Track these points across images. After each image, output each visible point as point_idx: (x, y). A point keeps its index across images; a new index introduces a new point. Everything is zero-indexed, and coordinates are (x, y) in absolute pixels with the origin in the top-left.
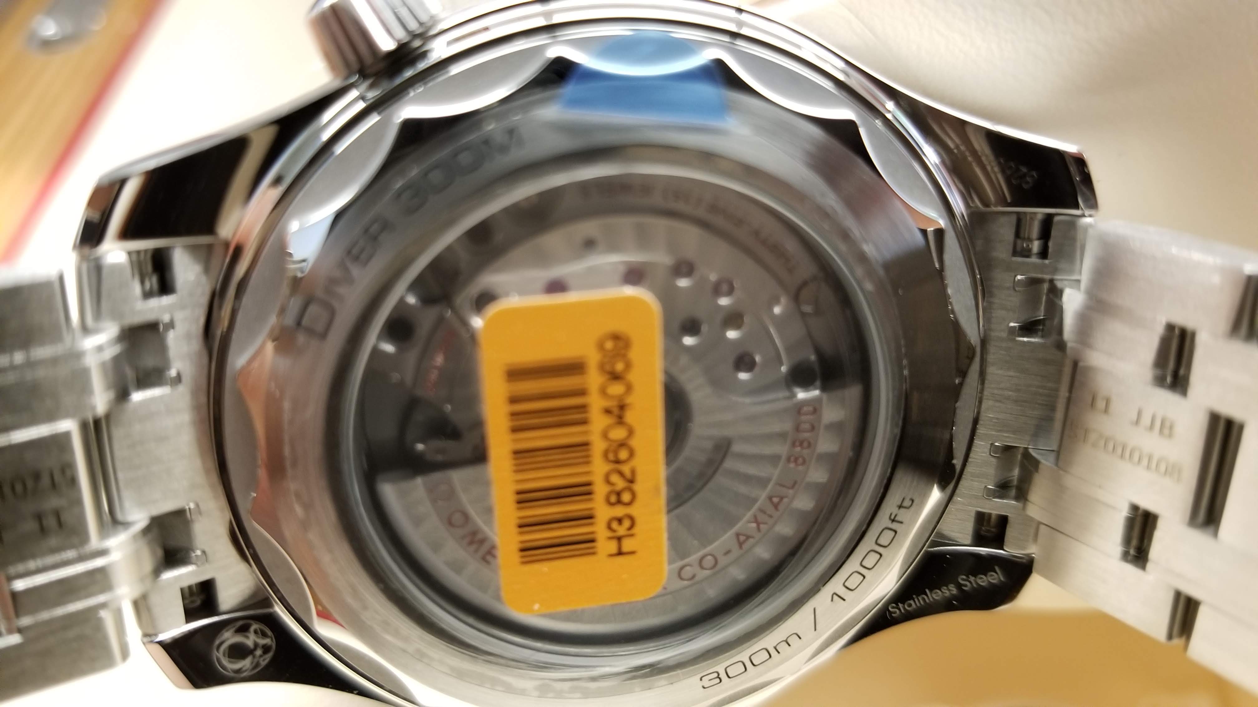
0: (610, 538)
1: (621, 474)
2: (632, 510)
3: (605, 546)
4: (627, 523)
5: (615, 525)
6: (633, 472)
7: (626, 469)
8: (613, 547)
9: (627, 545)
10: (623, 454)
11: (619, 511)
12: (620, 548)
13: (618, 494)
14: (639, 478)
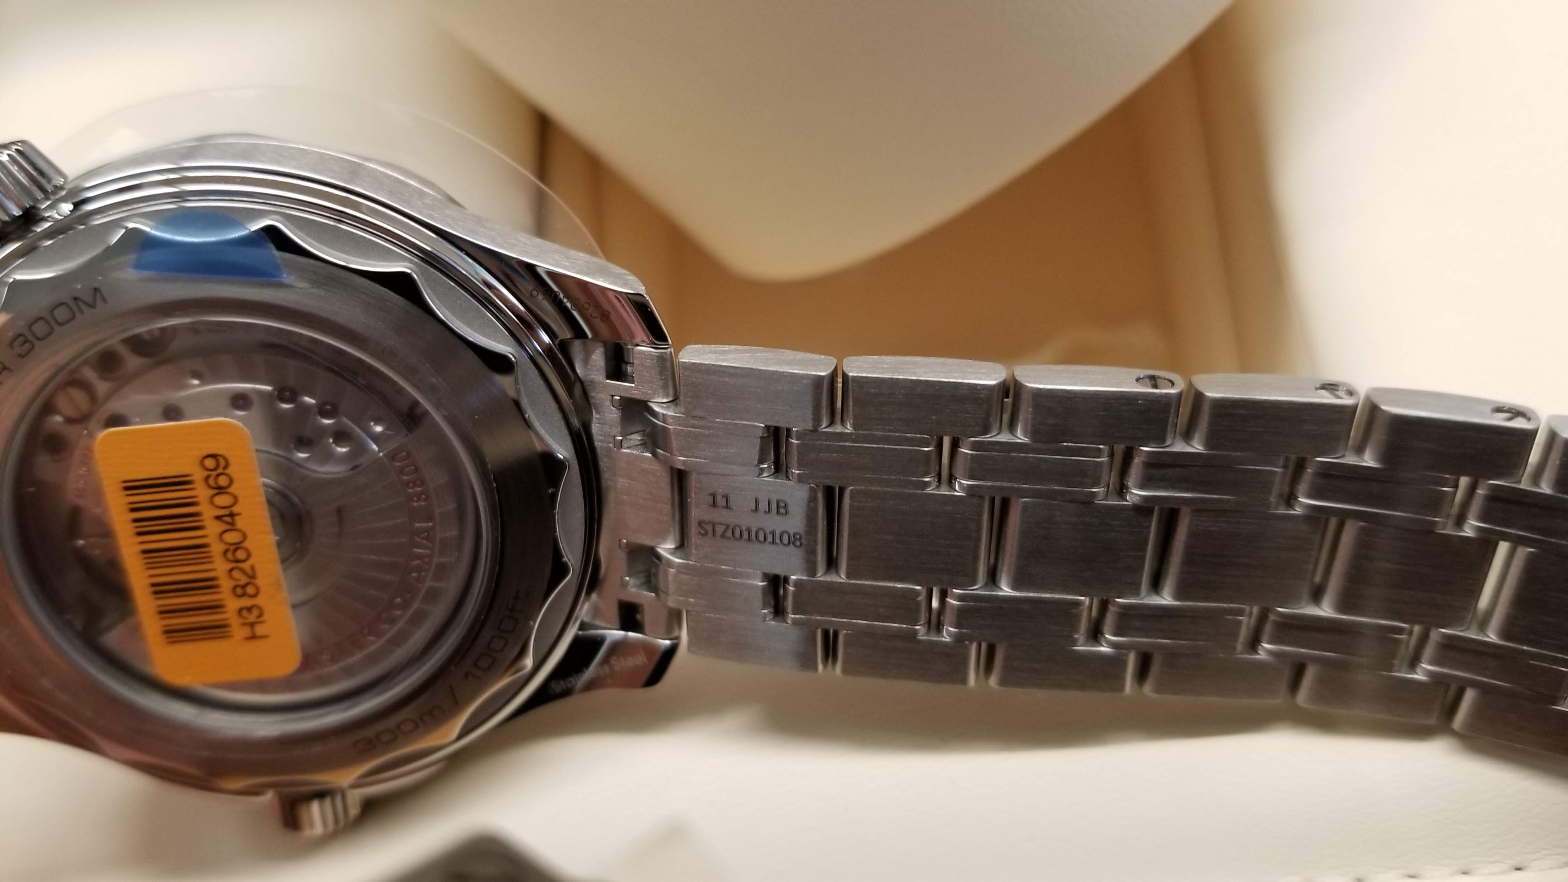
0: (244, 624)
1: (242, 571)
2: (258, 601)
3: (239, 632)
4: (255, 612)
5: (245, 613)
6: (252, 568)
7: (246, 566)
8: (246, 632)
9: (260, 630)
10: (240, 555)
11: (246, 602)
12: (253, 632)
13: (243, 587)
14: (259, 574)
